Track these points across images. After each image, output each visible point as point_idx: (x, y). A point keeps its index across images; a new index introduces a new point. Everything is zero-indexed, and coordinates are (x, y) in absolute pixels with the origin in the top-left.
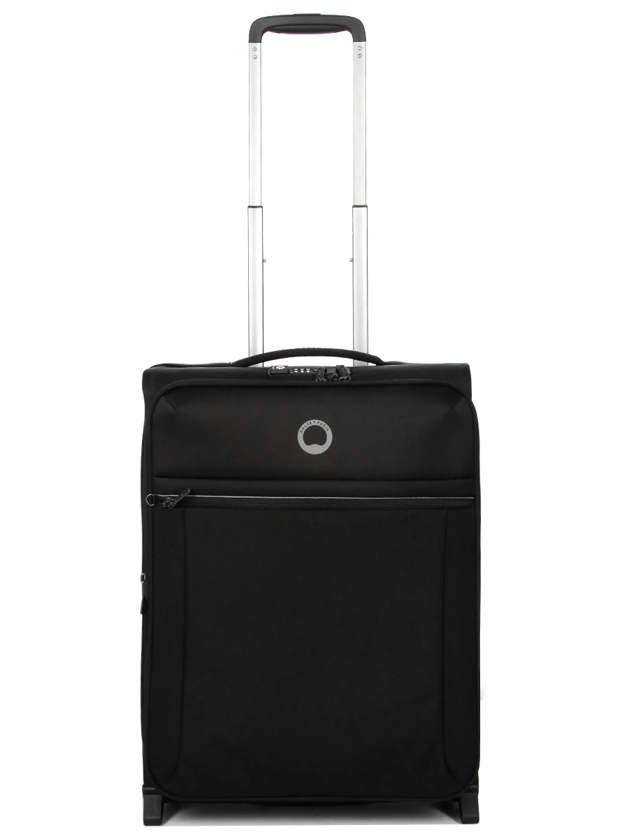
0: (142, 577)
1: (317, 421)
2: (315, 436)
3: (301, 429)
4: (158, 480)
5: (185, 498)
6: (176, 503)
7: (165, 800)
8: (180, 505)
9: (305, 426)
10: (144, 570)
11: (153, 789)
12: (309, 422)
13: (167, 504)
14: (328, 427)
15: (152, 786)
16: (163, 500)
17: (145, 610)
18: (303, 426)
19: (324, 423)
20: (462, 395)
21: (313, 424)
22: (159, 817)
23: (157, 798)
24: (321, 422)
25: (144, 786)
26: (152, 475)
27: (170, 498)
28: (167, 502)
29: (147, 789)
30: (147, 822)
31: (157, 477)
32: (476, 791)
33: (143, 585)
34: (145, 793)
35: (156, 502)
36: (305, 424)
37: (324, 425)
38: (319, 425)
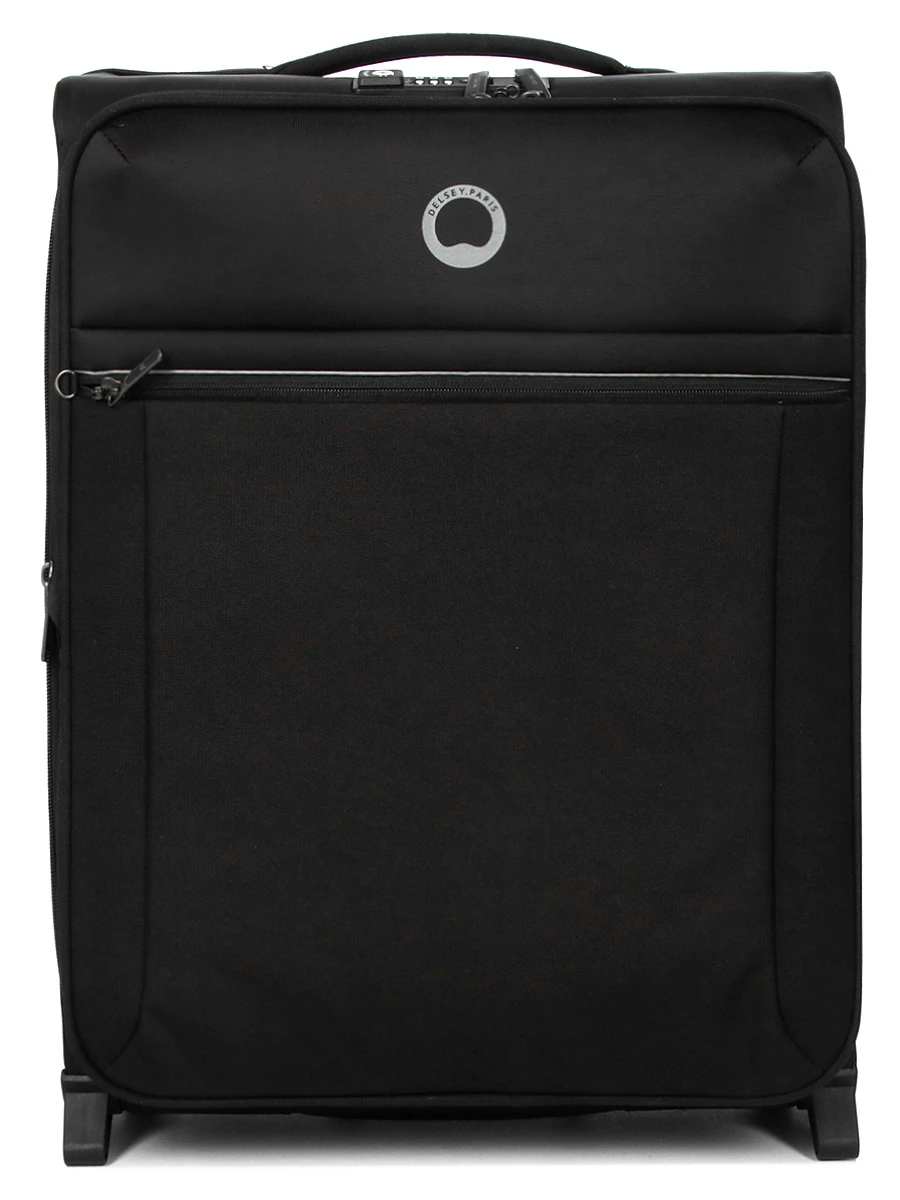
0: (45, 572)
1: (468, 188)
2: (464, 224)
3: (430, 207)
4: (85, 336)
5: (147, 375)
6: (124, 390)
7: (114, 1106)
8: (136, 394)
9: (441, 200)
10: (50, 554)
11: (85, 1078)
12: (448, 190)
13: (105, 393)
14: (497, 203)
15: (81, 1074)
16: (94, 383)
17: (51, 652)
18: (435, 200)
19: (485, 193)
20: (821, 133)
21: (459, 195)
22: (100, 1146)
23: (94, 1101)
24: (478, 190)
25: (65, 1073)
26: (71, 326)
27: (114, 379)
28: (104, 386)
29: (71, 1078)
30: (73, 1158)
31: (84, 327)
32: (851, 1082)
33: (48, 591)
34: (68, 1088)
35: (78, 385)
36: (441, 195)
37: (486, 199)
38: (473, 197)
